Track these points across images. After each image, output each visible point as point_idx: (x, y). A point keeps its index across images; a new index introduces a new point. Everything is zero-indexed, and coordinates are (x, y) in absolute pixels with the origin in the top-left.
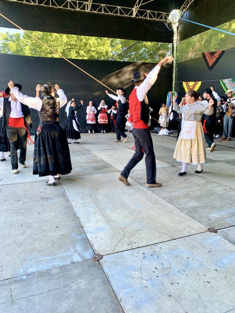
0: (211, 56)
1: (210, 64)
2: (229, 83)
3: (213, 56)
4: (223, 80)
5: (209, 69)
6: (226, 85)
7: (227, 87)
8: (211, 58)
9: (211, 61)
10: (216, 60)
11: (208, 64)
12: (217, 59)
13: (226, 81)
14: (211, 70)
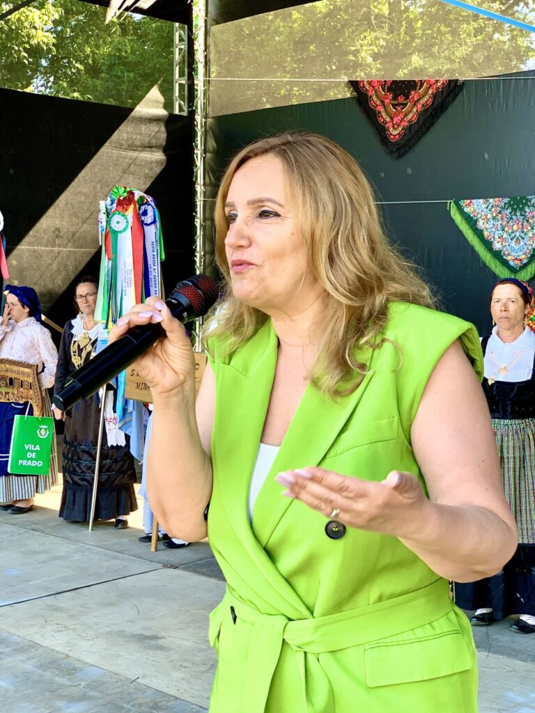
0: (395, 98)
1: (394, 132)
2: (494, 218)
3: (407, 98)
4: (464, 203)
5: (391, 152)
6: (481, 224)
7: (486, 234)
8: (394, 106)
9: (396, 120)
10: (420, 115)
11: (381, 131)
12: (426, 111)
13: (476, 207)
14: (400, 156)
